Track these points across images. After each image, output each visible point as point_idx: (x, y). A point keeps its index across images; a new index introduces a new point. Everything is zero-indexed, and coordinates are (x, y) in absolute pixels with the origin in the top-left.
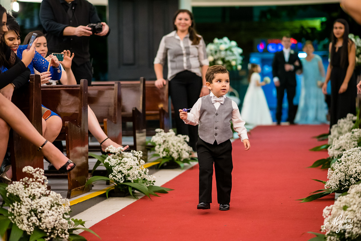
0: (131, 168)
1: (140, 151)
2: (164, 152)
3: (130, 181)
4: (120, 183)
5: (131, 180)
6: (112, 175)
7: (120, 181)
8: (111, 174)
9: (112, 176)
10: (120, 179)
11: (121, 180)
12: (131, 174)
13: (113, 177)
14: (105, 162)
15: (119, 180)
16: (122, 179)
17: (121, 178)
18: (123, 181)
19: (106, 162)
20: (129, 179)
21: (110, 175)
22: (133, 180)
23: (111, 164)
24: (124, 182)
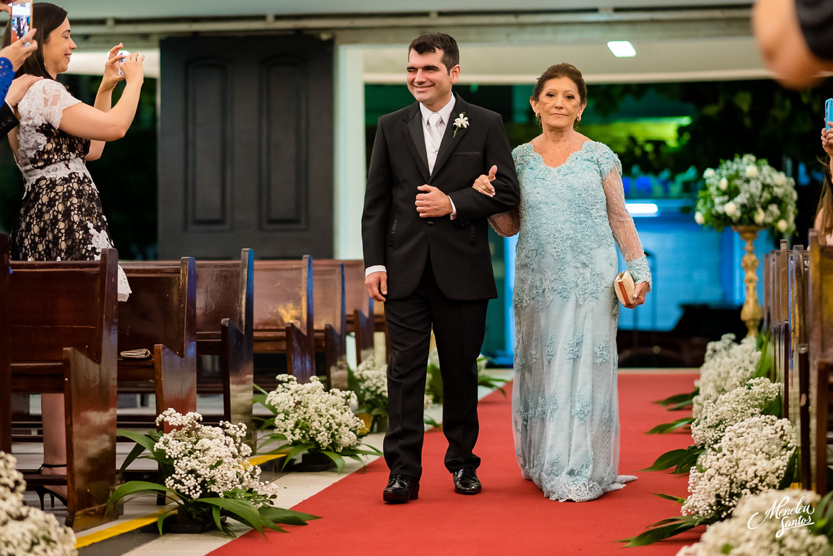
0: (219, 463)
1: (240, 424)
2: (297, 431)
3: (215, 495)
4: (192, 498)
5: (218, 492)
6: (173, 478)
7: (191, 493)
8: (170, 478)
9: (173, 481)
10: (192, 488)
11: (194, 491)
12: (218, 478)
13: (176, 485)
14: (155, 449)
15: (190, 491)
16: (197, 489)
17: (195, 487)
18: (198, 494)
19: (157, 449)
20: (214, 489)
21: (167, 480)
22: (224, 493)
23: (169, 454)
24: (201, 496)
